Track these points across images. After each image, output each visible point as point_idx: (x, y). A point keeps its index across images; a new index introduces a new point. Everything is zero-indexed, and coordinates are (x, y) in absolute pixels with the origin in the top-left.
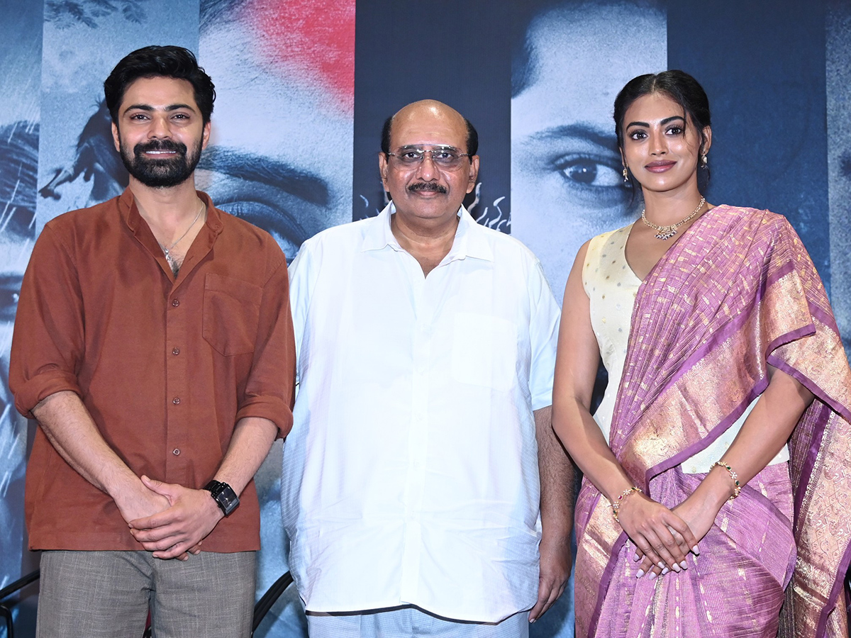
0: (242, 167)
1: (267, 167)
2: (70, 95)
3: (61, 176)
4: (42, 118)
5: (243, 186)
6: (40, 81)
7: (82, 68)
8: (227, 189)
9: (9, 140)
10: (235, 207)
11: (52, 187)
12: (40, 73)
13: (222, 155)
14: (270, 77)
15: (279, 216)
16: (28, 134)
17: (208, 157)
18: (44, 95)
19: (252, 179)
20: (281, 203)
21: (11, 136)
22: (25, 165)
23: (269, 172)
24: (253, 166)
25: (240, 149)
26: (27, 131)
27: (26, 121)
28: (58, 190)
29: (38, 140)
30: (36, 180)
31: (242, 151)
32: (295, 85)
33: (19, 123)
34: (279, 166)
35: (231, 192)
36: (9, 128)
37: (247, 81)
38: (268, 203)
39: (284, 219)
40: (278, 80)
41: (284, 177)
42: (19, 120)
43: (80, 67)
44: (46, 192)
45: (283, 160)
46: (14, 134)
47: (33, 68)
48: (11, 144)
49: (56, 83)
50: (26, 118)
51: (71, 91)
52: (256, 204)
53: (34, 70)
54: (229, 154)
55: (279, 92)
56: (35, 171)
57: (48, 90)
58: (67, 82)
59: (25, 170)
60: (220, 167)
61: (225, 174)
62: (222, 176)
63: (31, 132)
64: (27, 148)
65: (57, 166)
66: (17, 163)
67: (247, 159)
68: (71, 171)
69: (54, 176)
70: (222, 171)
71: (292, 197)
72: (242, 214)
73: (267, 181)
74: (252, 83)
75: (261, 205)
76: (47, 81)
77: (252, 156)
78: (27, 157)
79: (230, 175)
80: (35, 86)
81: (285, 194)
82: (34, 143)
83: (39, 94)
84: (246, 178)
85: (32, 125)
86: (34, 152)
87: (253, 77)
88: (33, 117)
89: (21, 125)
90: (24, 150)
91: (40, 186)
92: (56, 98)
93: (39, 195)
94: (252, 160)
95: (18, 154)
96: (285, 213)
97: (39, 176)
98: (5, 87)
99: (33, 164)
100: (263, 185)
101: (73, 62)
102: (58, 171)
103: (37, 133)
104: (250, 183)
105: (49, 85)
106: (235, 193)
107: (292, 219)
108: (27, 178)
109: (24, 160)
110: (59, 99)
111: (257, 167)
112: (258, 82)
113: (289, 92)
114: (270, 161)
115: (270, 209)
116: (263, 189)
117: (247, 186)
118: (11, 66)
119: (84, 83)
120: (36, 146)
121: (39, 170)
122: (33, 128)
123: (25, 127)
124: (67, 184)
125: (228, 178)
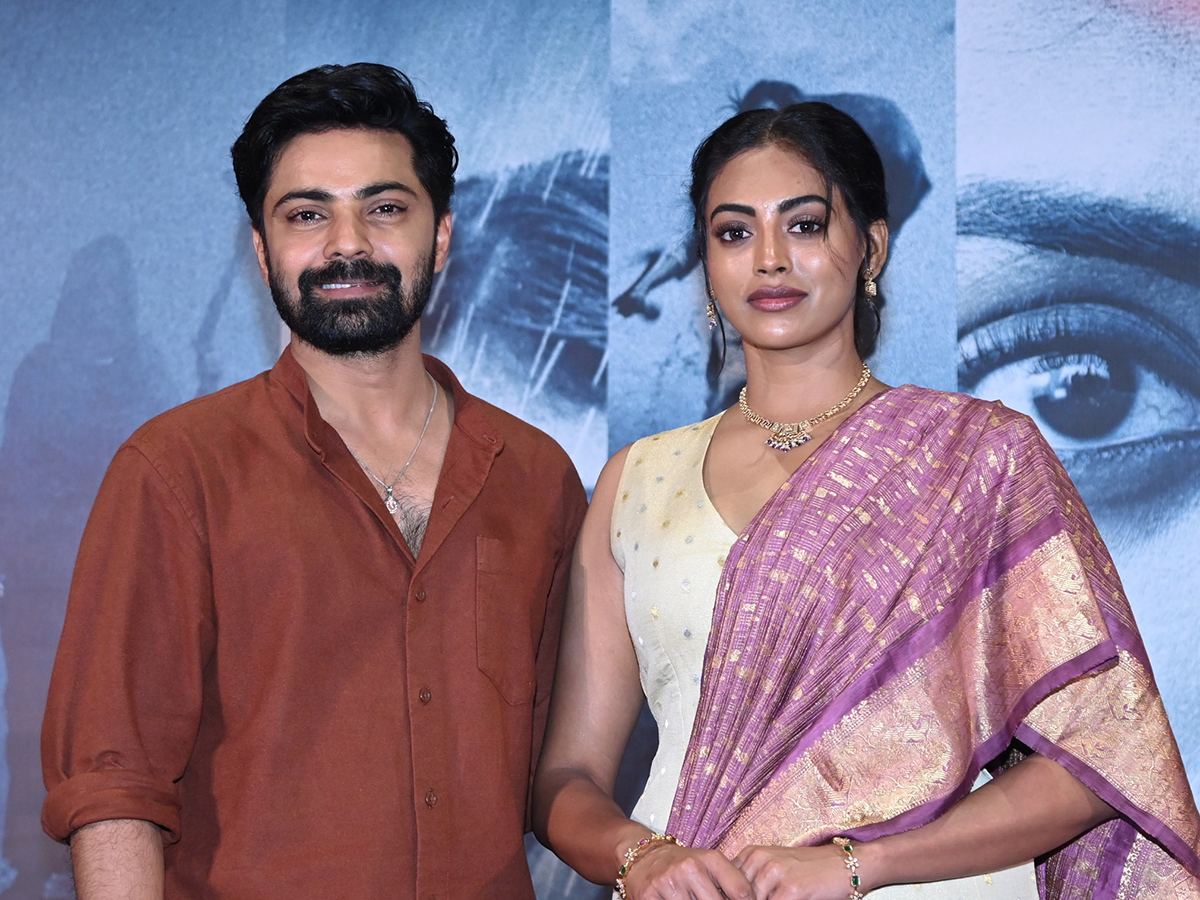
0: (1065, 226)
1: (1123, 222)
2: (674, 88)
3: (659, 268)
4: (615, 144)
5: (1068, 269)
6: (607, 61)
7: (698, 27)
8: (1031, 278)
9: (546, 195)
10: (1051, 318)
11: (639, 293)
12: (608, 43)
13: (1016, 201)
14: (1124, 17)
15: (1156, 333)
16: (585, 180)
17: (985, 207)
18: (617, 92)
19: (1086, 252)
20: (1158, 304)
21: (550, 185)
22: (581, 248)
23: (1126, 234)
24: (1089, 223)
25: (1058, 185)
26: (582, 171)
27: (580, 152)
28: (653, 298)
29: (606, 190)
30: (604, 279)
31: (1062, 189)
32: (1182, 31)
33: (566, 156)
34: (1150, 219)
35: (1041, 285)
36: (546, 168)
37: (1068, 29)
38: (1127, 305)
39: (1166, 340)
40: (1142, 23)
41: (1164, 243)
42: (565, 149)
43: (693, 26)
44: (629, 305)
45: (1159, 205)
46: (557, 181)
47: (591, 33)
48: (551, 204)
49: (642, 64)
50: (582, 145)
51: (675, 79)
52: (1100, 308)
53: (595, 39)
54: (1033, 197)
55: (1146, 48)
56: (603, 258)
57: (625, 81)
58: (665, 59)
59: (582, 259)
60: (1013, 229)
61: (1024, 243)
62: (1019, 249)
63: (591, 174)
64: (585, 210)
65: (648, 245)
66: (564, 242)
67: (1076, 207)
68: (680, 256)
69: (642, 267)
70: (1019, 237)
71: (1184, 289)
72: (1067, 332)
73: (1122, 256)
74: (1082, 32)
75: (1111, 310)
76: (622, 60)
77: (1086, 199)
78: (585, 228)
79: (1037, 245)
80: (596, 75)
81: (1167, 282)
82: (599, 198)
83: (606, 89)
84: (1072, 251)
85: (592, 159)
86: (599, 218)
87: (1082, 18)
88: (595, 141)
89: (570, 160)
90: (577, 214)
91: (615, 291)
92: (642, 96)
93: (612, 312)
94: (1087, 208)
95: (565, 225)
96: (1168, 325)
97: (611, 270)
98: (533, 80)
99: (597, 243)
100: (1114, 264)
101: (678, 15)
102: (653, 257)
103: (603, 176)
104: (1085, 262)
105: (628, 69)
106: (1049, 286)
107: (1186, 338)
108: (586, 276)
109: (578, 236)
110: (649, 99)
111: (1098, 224)
112: (1094, 29)
113: (1167, 48)
114: (1129, 207)
115: (1133, 317)
116: (1116, 274)
117: (1079, 268)
118: (545, 34)
119: (703, 59)
120: (602, 204)
121: (613, 257)
122: (595, 165)
123: (578, 164)
124: (672, 285)
125: (1031, 253)
